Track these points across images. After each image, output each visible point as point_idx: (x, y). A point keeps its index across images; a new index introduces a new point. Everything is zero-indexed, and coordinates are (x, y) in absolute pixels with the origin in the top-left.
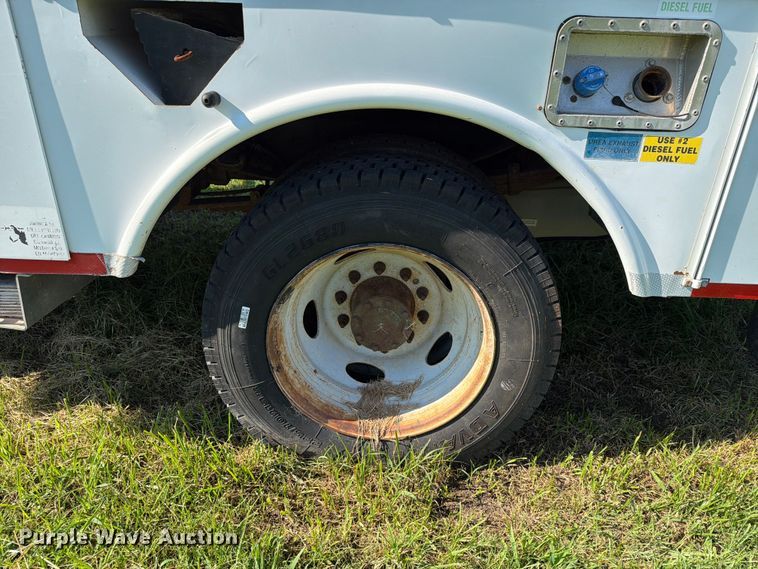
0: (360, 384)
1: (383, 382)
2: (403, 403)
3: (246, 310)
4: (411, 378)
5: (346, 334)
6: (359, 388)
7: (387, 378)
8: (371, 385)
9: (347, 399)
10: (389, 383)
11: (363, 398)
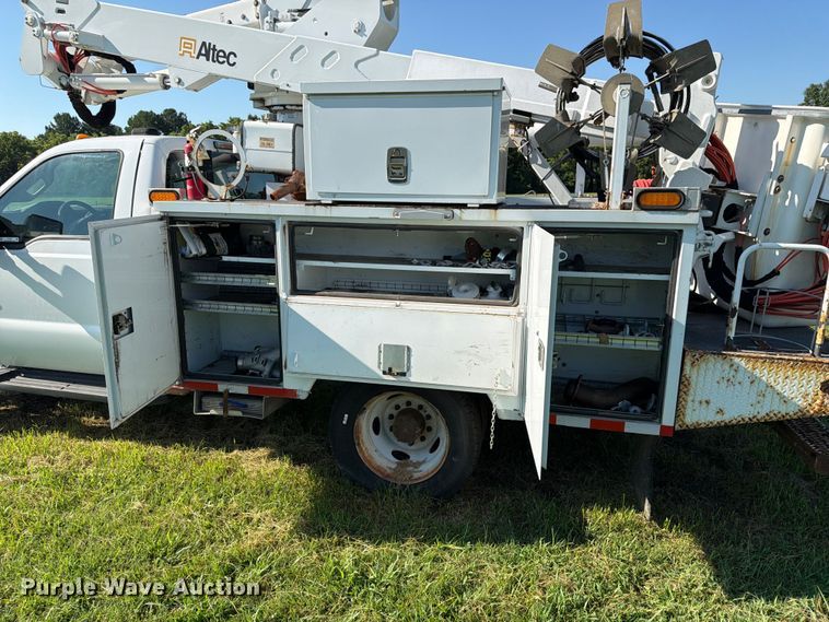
1: (408, 461)
2: (415, 470)
3: (346, 416)
4: (421, 459)
5: (392, 435)
6: (395, 462)
8: (402, 462)
9: (389, 466)
10: (411, 461)
11: (397, 467)
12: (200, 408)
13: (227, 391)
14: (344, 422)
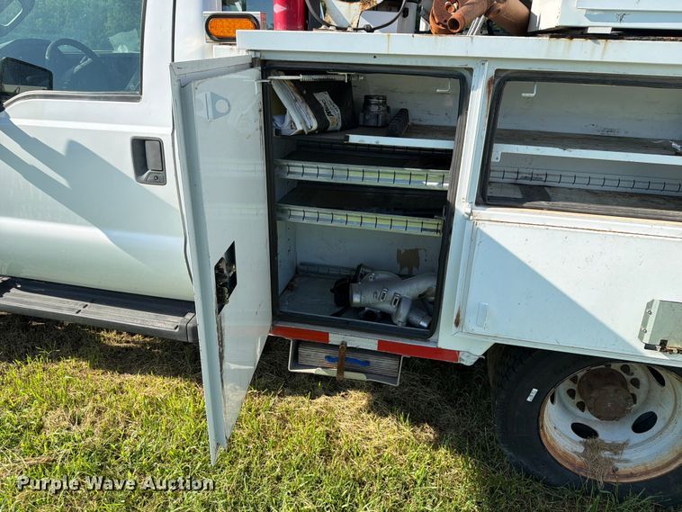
0: (581, 439)
1: (597, 439)
2: (616, 457)
3: (535, 391)
4: (620, 439)
5: (571, 404)
6: (581, 442)
7: (601, 437)
8: (590, 441)
9: (575, 449)
10: (602, 441)
11: (586, 450)
12: (296, 363)
13: (344, 343)
14: (529, 399)
